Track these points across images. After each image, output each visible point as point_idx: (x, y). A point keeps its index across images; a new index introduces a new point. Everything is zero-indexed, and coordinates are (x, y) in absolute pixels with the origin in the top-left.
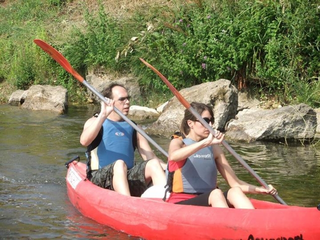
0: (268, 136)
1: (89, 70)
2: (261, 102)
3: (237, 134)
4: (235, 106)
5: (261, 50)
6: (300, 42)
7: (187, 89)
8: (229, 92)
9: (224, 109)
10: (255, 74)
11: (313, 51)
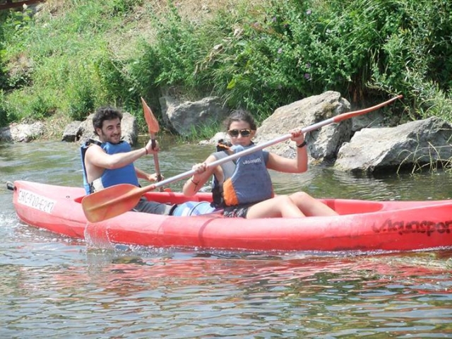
0: (391, 162)
1: (163, 91)
2: (385, 119)
3: (350, 162)
4: (348, 125)
5: (380, 50)
6: (429, 37)
7: (285, 106)
8: (339, 108)
9: (333, 130)
10: (373, 82)
11: (447, 47)
